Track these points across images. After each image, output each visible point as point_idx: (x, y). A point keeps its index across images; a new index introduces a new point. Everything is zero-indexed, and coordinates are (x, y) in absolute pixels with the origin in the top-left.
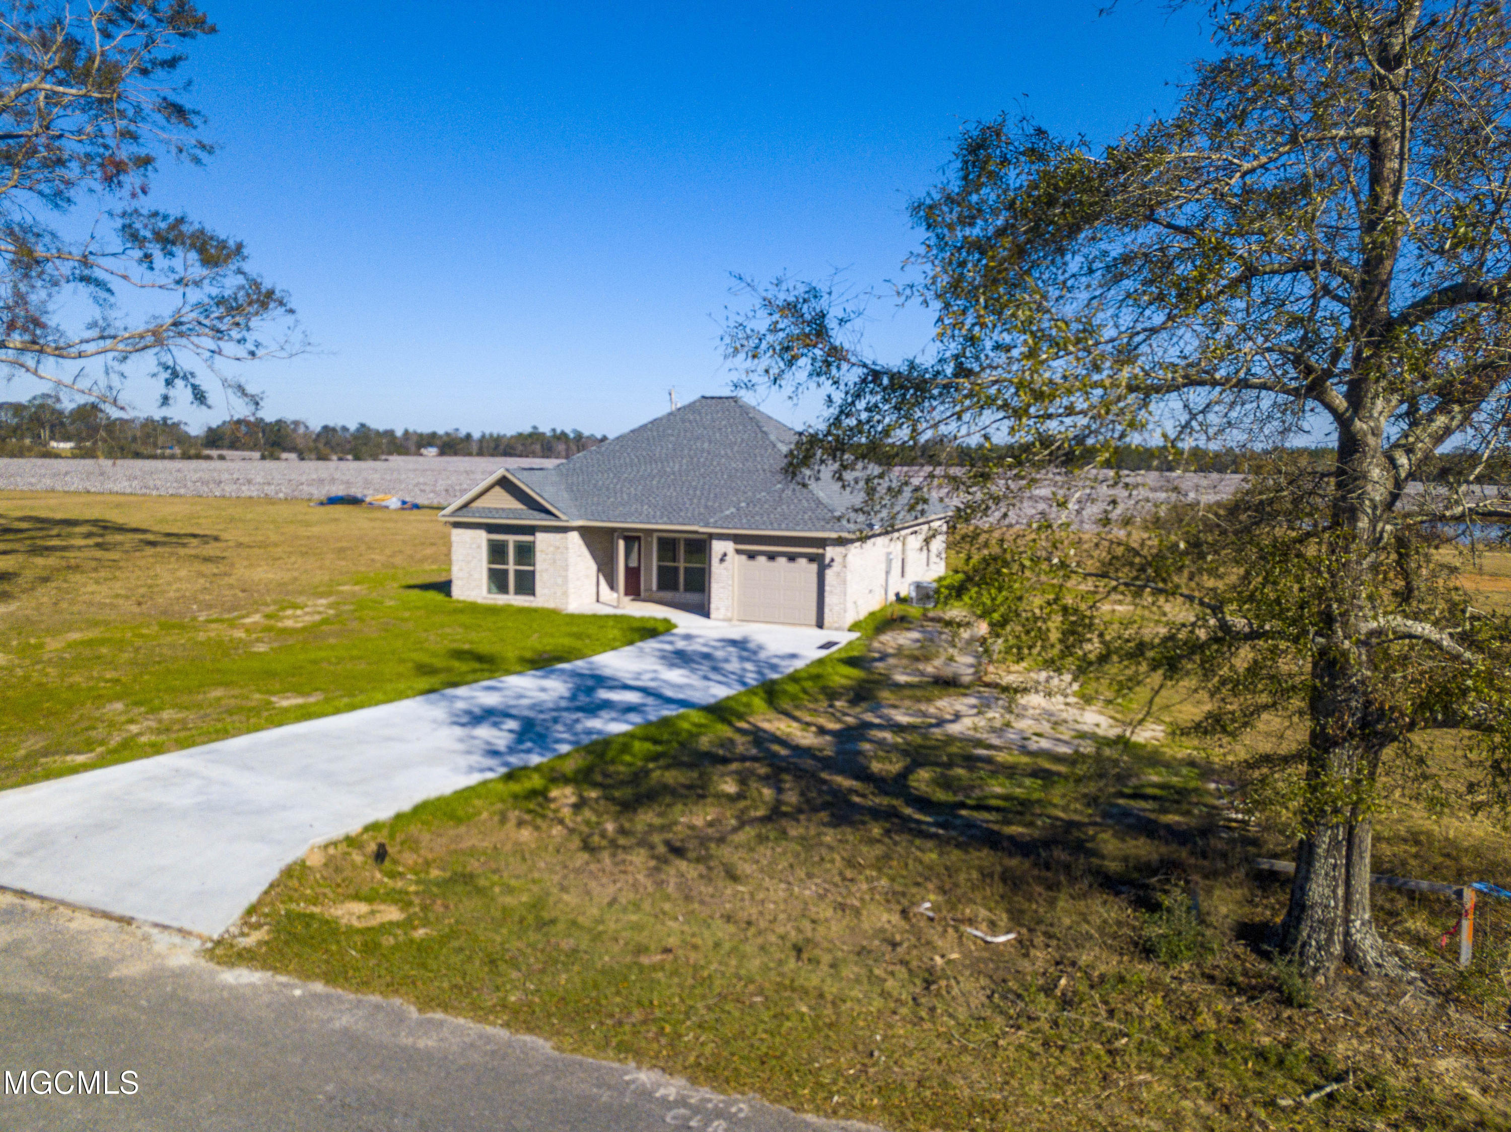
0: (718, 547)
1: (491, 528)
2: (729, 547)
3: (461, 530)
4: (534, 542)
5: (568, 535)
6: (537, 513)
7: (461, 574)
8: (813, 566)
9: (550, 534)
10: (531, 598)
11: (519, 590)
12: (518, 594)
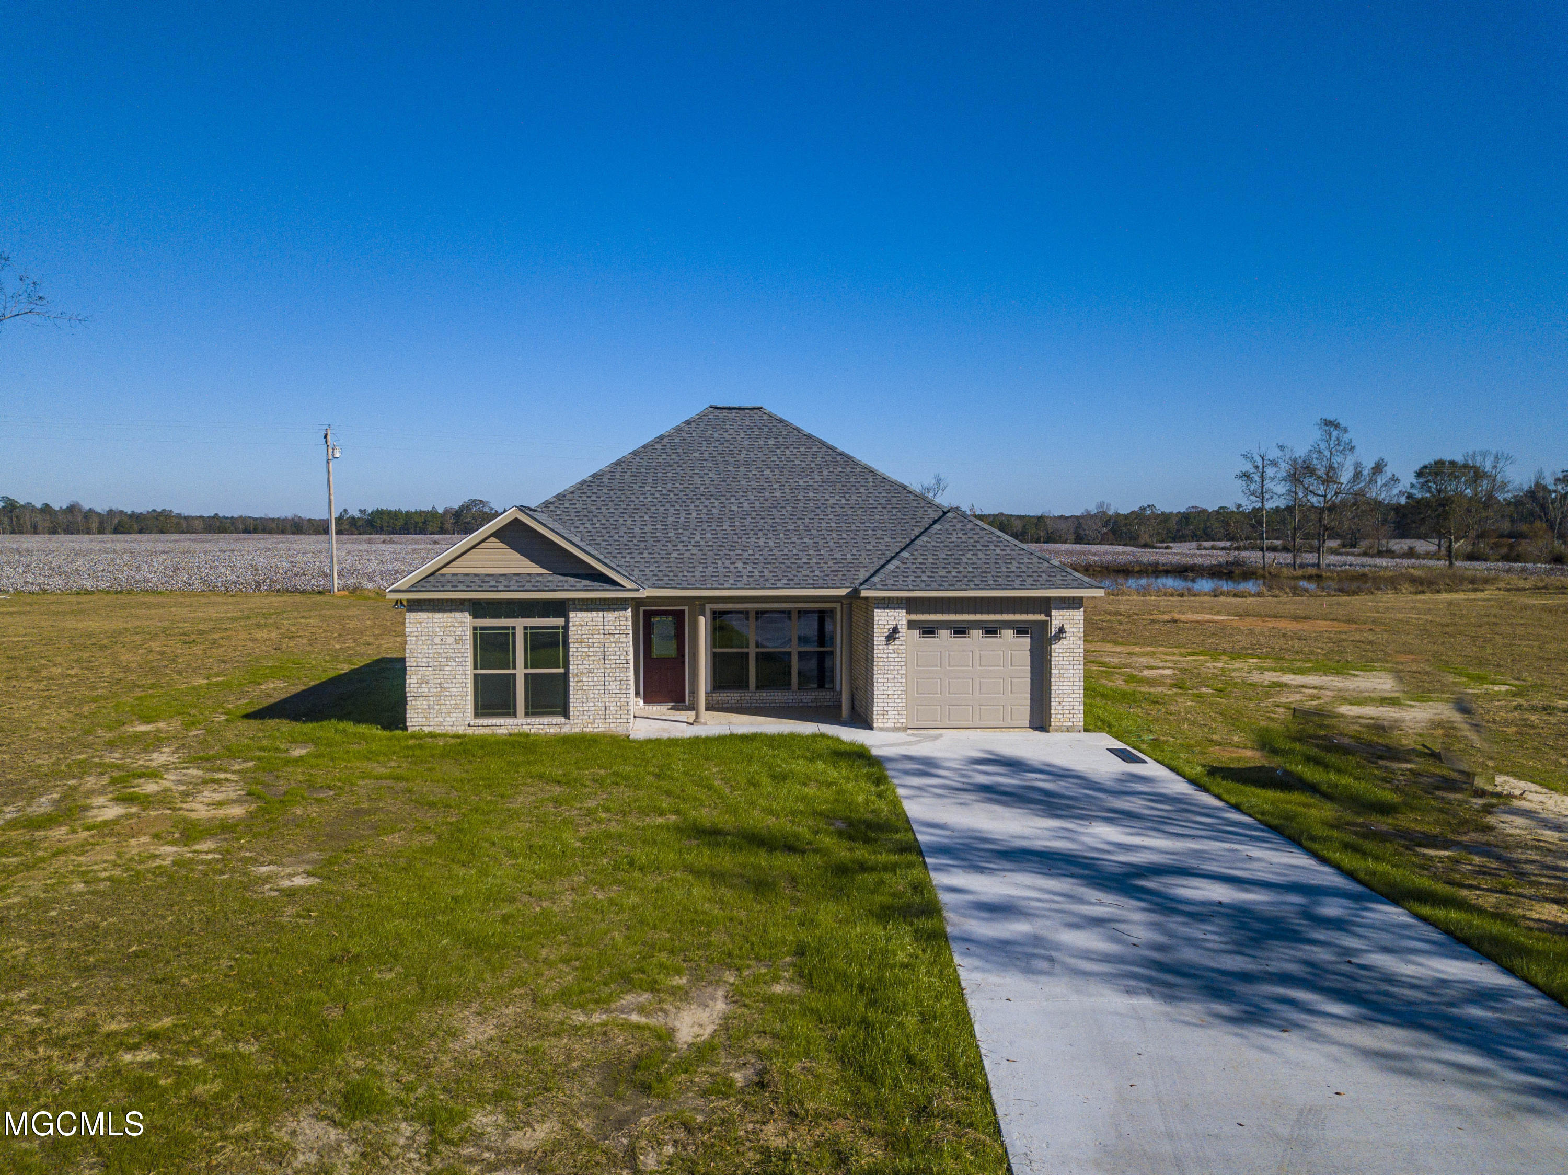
0: (884, 619)
1: (478, 608)
2: (900, 617)
3: (424, 615)
4: (566, 628)
5: (629, 613)
6: (572, 580)
7: (425, 689)
8: (1026, 641)
9: (595, 614)
10: (563, 720)
11: (536, 708)
12: (535, 714)
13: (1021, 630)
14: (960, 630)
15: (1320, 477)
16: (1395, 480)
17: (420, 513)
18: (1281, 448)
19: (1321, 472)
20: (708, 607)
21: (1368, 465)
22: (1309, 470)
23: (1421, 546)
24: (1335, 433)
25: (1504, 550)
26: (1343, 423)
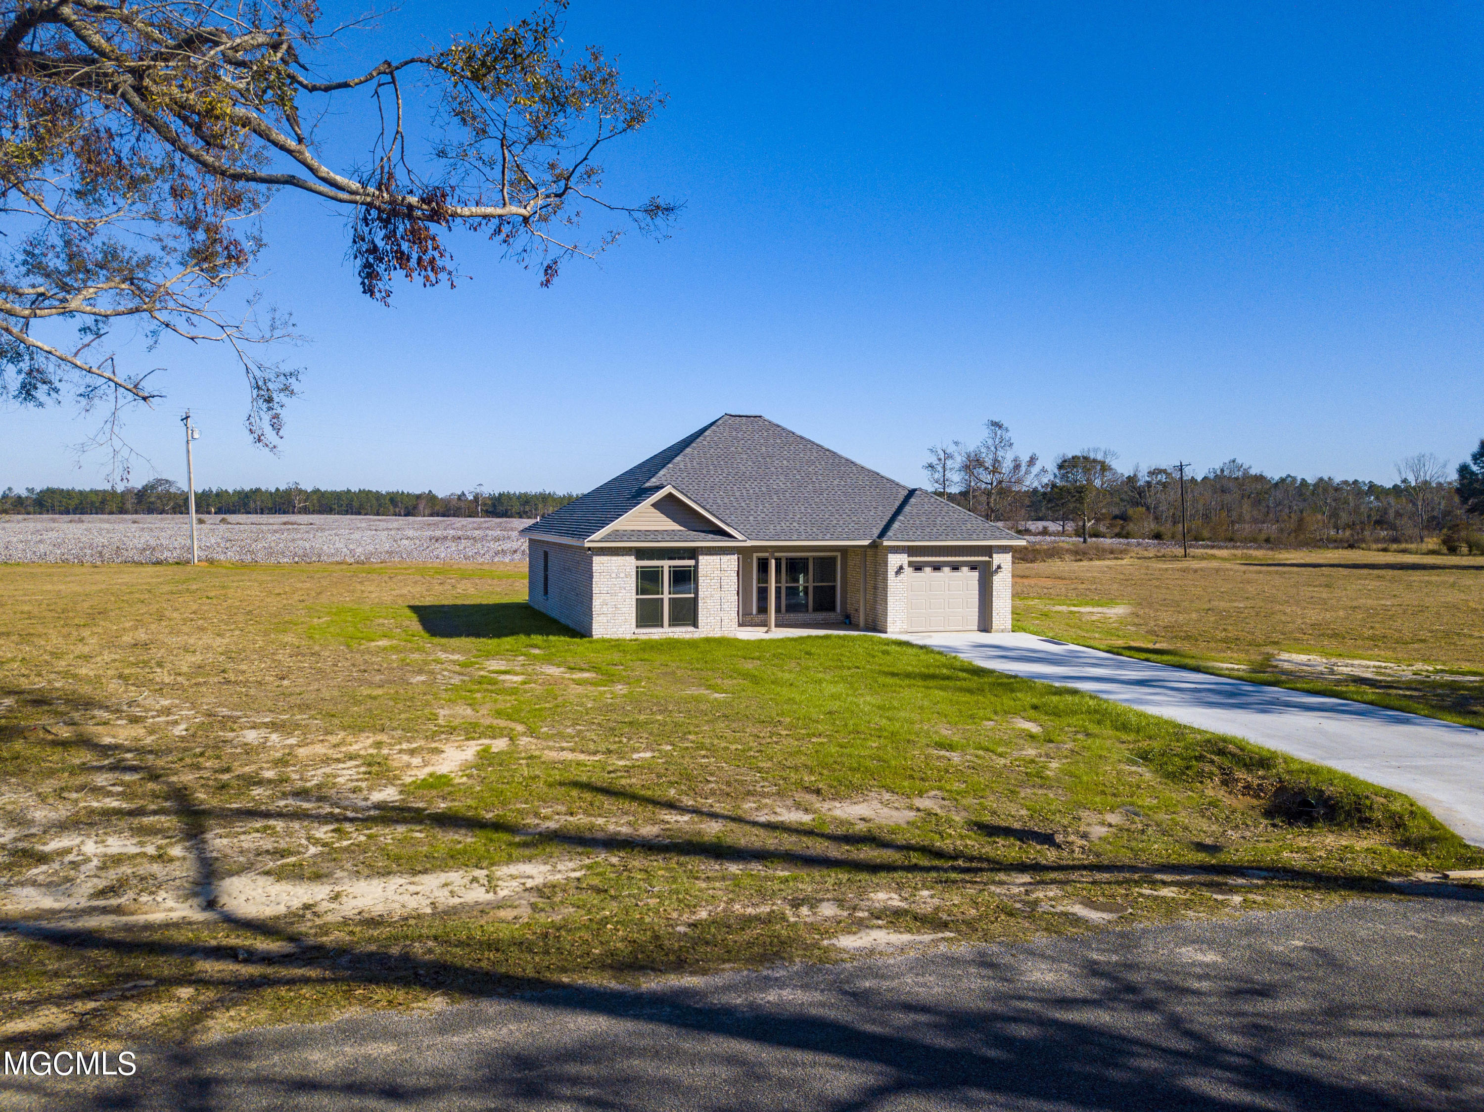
0: (895, 560)
1: (640, 553)
2: (904, 559)
3: (605, 558)
4: (696, 567)
5: (736, 557)
6: (703, 534)
7: (605, 609)
8: (976, 574)
9: (715, 557)
10: (691, 629)
11: (676, 621)
12: (674, 625)
13: (973, 567)
14: (937, 568)
15: (987, 469)
16: (1044, 471)
17: (96, 492)
18: (956, 443)
19: (988, 463)
20: (755, 555)
21: (1025, 459)
22: (979, 463)
23: (1053, 527)
24: (999, 432)
25: (1117, 530)
26: (1005, 425)
